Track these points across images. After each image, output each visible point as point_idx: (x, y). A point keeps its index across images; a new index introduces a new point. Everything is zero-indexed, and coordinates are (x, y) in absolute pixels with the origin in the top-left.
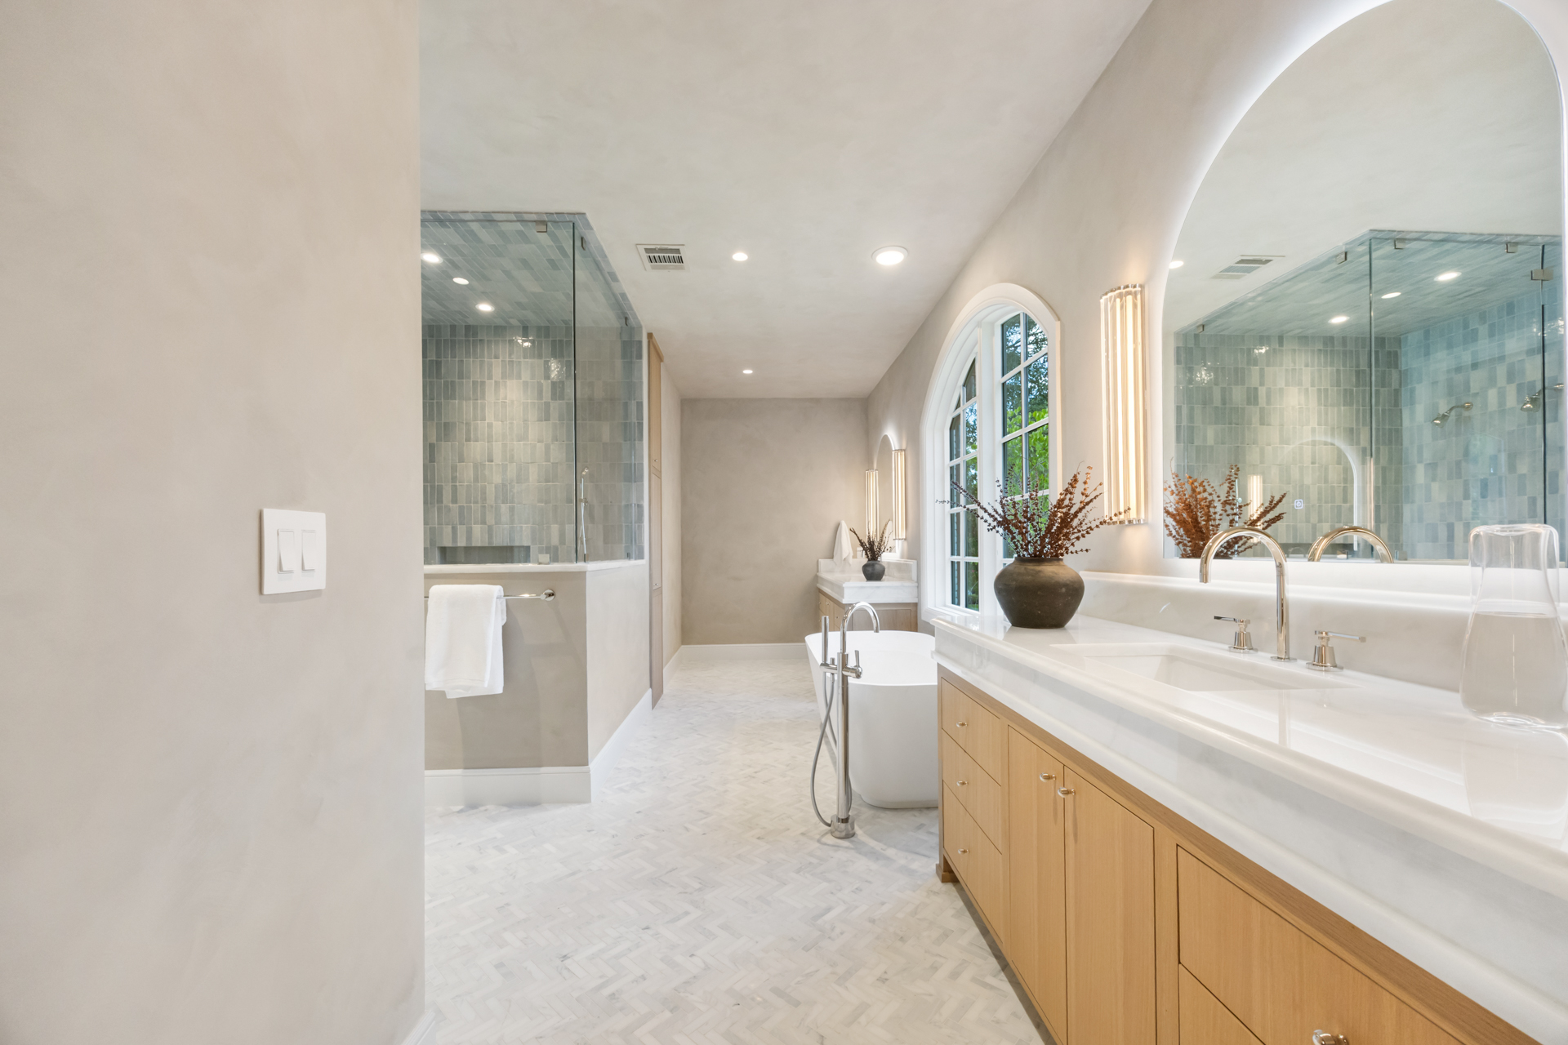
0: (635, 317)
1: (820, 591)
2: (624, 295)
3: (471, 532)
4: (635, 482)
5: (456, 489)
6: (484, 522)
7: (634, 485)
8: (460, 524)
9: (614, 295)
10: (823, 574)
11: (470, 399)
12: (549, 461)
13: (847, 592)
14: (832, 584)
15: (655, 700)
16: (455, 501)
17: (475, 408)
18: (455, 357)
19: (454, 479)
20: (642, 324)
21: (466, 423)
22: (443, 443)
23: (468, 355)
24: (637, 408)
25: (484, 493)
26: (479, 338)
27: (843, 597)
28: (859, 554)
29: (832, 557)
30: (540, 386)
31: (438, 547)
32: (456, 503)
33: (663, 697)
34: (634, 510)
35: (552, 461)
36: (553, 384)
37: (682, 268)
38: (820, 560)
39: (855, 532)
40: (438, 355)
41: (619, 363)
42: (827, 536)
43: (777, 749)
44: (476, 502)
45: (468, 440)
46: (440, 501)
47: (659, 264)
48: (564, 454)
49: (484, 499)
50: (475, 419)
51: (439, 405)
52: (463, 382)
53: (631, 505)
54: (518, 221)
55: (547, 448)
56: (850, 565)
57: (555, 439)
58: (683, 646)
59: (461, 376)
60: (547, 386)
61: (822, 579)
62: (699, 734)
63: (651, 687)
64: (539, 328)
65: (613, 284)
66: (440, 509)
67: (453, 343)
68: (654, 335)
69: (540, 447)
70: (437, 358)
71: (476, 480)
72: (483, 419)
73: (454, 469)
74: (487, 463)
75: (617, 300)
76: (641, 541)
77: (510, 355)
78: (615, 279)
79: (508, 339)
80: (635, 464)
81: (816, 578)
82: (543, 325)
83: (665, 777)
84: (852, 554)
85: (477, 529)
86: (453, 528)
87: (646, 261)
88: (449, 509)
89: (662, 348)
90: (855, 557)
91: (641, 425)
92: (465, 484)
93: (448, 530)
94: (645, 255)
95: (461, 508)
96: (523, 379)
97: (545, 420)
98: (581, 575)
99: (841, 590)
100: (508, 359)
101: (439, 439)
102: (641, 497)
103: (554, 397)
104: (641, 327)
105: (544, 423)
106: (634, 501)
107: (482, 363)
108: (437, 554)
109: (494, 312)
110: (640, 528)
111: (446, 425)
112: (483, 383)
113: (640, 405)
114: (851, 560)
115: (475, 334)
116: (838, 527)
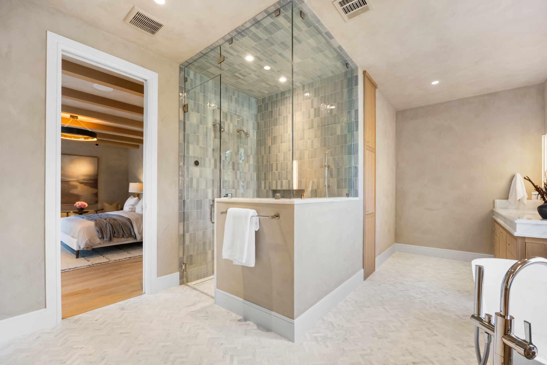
0: (352, 62)
1: (495, 221)
2: (340, 47)
3: (282, 183)
4: (354, 154)
5: (277, 164)
6: (287, 179)
7: (353, 156)
8: (279, 180)
9: (335, 49)
10: (499, 210)
11: (282, 125)
12: (313, 148)
13: (518, 227)
14: (505, 219)
15: (366, 276)
16: (277, 170)
17: (284, 128)
18: (277, 108)
19: (277, 160)
20: (358, 65)
21: (281, 135)
22: (273, 145)
23: (282, 106)
24: (355, 113)
25: (287, 166)
26: (286, 96)
27: (515, 229)
28: (534, 197)
29: (507, 198)
30: (309, 111)
31: (272, 190)
32: (277, 171)
33: (374, 273)
34: (353, 170)
35: (314, 148)
36: (315, 109)
37: (367, 9)
38: (496, 200)
39: (530, 180)
40: (272, 109)
41: (345, 90)
42: (503, 184)
43: (440, 343)
44: (284, 170)
45: (281, 143)
46: (272, 170)
47: (352, 12)
48: (319, 144)
49: (287, 168)
50: (284, 133)
51: (272, 129)
52: (280, 118)
53: (351, 167)
54: (268, 15)
55: (312, 142)
56: (525, 204)
57: (316, 137)
58: (395, 244)
59: (279, 116)
60: (312, 111)
61: (497, 213)
62: (384, 308)
63: (363, 268)
64: (309, 84)
65: (332, 41)
66: (272, 173)
67: (277, 101)
68: (367, 71)
69: (309, 141)
70: (271, 109)
71: (284, 160)
72: (287, 132)
73: (277, 156)
74: (288, 152)
75: (337, 52)
76: (357, 187)
77: (297, 101)
78: (331, 37)
79: (297, 93)
80: (354, 145)
81: (493, 212)
82: (310, 82)
83: (346, 339)
84: (526, 196)
85: (284, 182)
86: (276, 181)
87: (343, 13)
88: (275, 173)
89: (375, 80)
90: (529, 198)
91: (357, 122)
92: (281, 162)
93: (274, 182)
94: (340, 8)
95: (279, 173)
96: (303, 110)
97: (312, 128)
98: (292, 206)
99: (513, 225)
100: (296, 103)
101: (272, 144)
102: (357, 162)
103: (315, 116)
104: (357, 68)
105: (311, 129)
106: (353, 165)
107: (287, 107)
108: (271, 193)
109: (287, 81)
110: (356, 180)
111: (274, 137)
112: (287, 116)
113: (357, 111)
114: (525, 201)
115: (284, 95)
116: (512, 178)
